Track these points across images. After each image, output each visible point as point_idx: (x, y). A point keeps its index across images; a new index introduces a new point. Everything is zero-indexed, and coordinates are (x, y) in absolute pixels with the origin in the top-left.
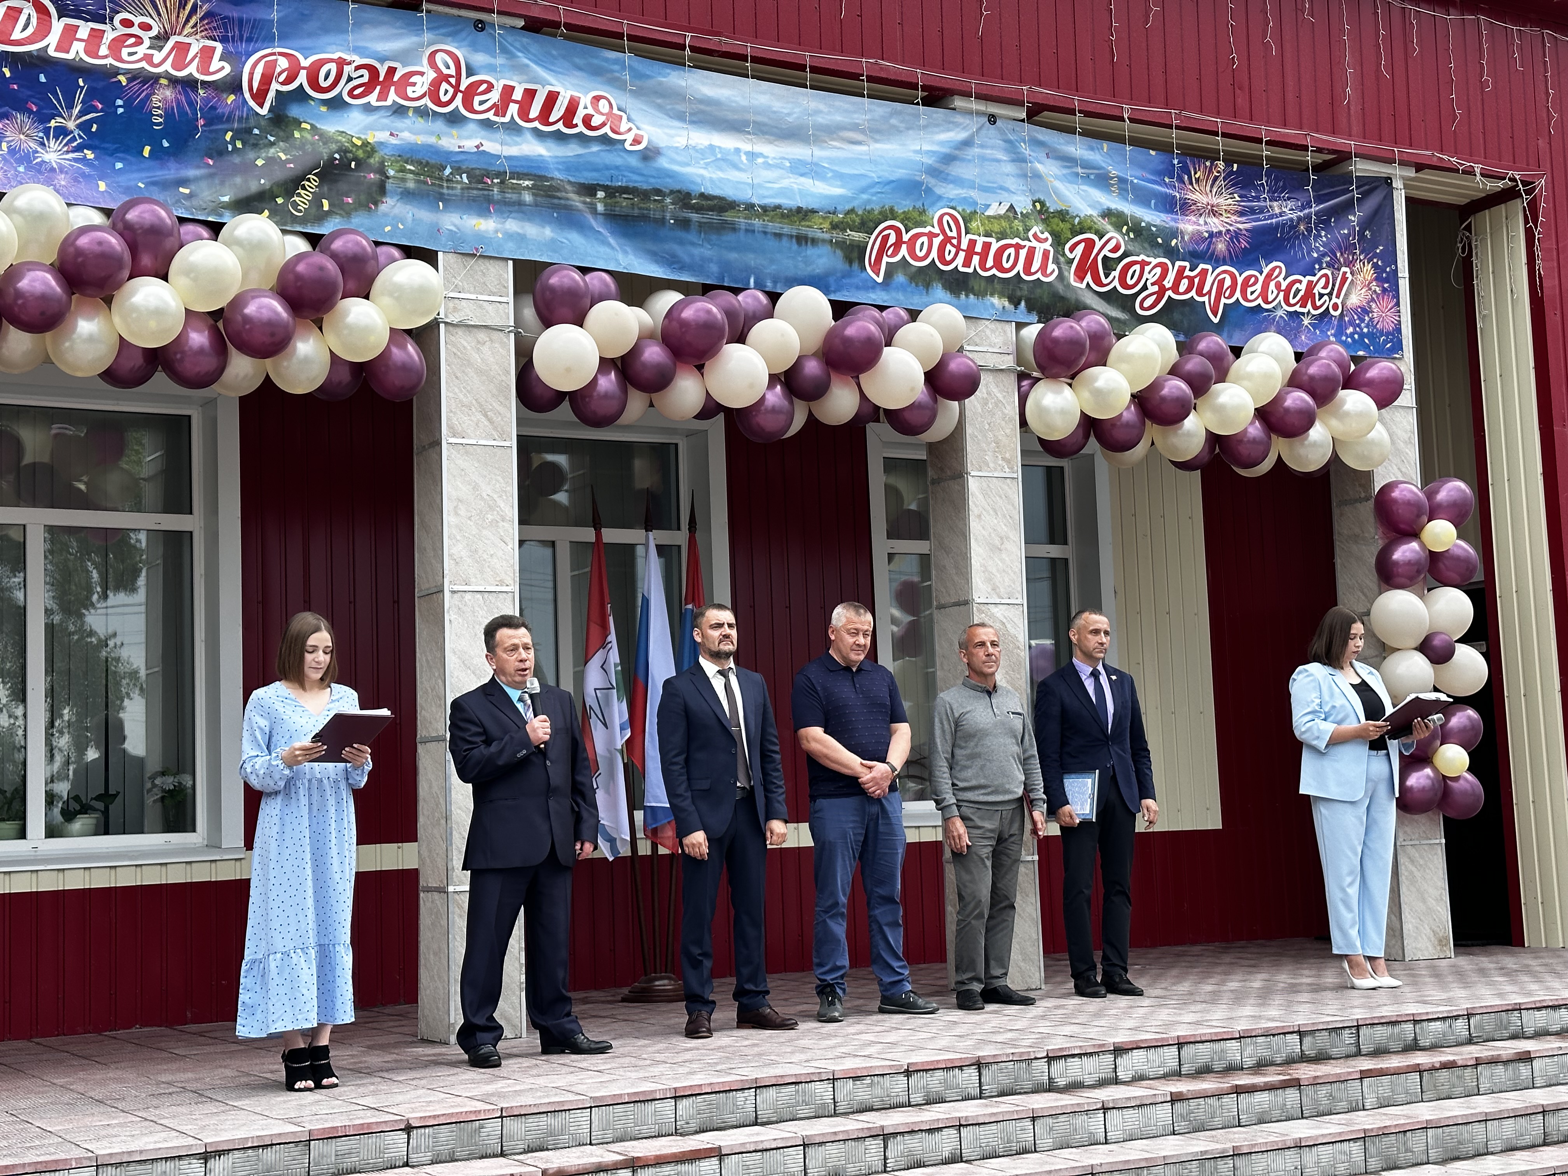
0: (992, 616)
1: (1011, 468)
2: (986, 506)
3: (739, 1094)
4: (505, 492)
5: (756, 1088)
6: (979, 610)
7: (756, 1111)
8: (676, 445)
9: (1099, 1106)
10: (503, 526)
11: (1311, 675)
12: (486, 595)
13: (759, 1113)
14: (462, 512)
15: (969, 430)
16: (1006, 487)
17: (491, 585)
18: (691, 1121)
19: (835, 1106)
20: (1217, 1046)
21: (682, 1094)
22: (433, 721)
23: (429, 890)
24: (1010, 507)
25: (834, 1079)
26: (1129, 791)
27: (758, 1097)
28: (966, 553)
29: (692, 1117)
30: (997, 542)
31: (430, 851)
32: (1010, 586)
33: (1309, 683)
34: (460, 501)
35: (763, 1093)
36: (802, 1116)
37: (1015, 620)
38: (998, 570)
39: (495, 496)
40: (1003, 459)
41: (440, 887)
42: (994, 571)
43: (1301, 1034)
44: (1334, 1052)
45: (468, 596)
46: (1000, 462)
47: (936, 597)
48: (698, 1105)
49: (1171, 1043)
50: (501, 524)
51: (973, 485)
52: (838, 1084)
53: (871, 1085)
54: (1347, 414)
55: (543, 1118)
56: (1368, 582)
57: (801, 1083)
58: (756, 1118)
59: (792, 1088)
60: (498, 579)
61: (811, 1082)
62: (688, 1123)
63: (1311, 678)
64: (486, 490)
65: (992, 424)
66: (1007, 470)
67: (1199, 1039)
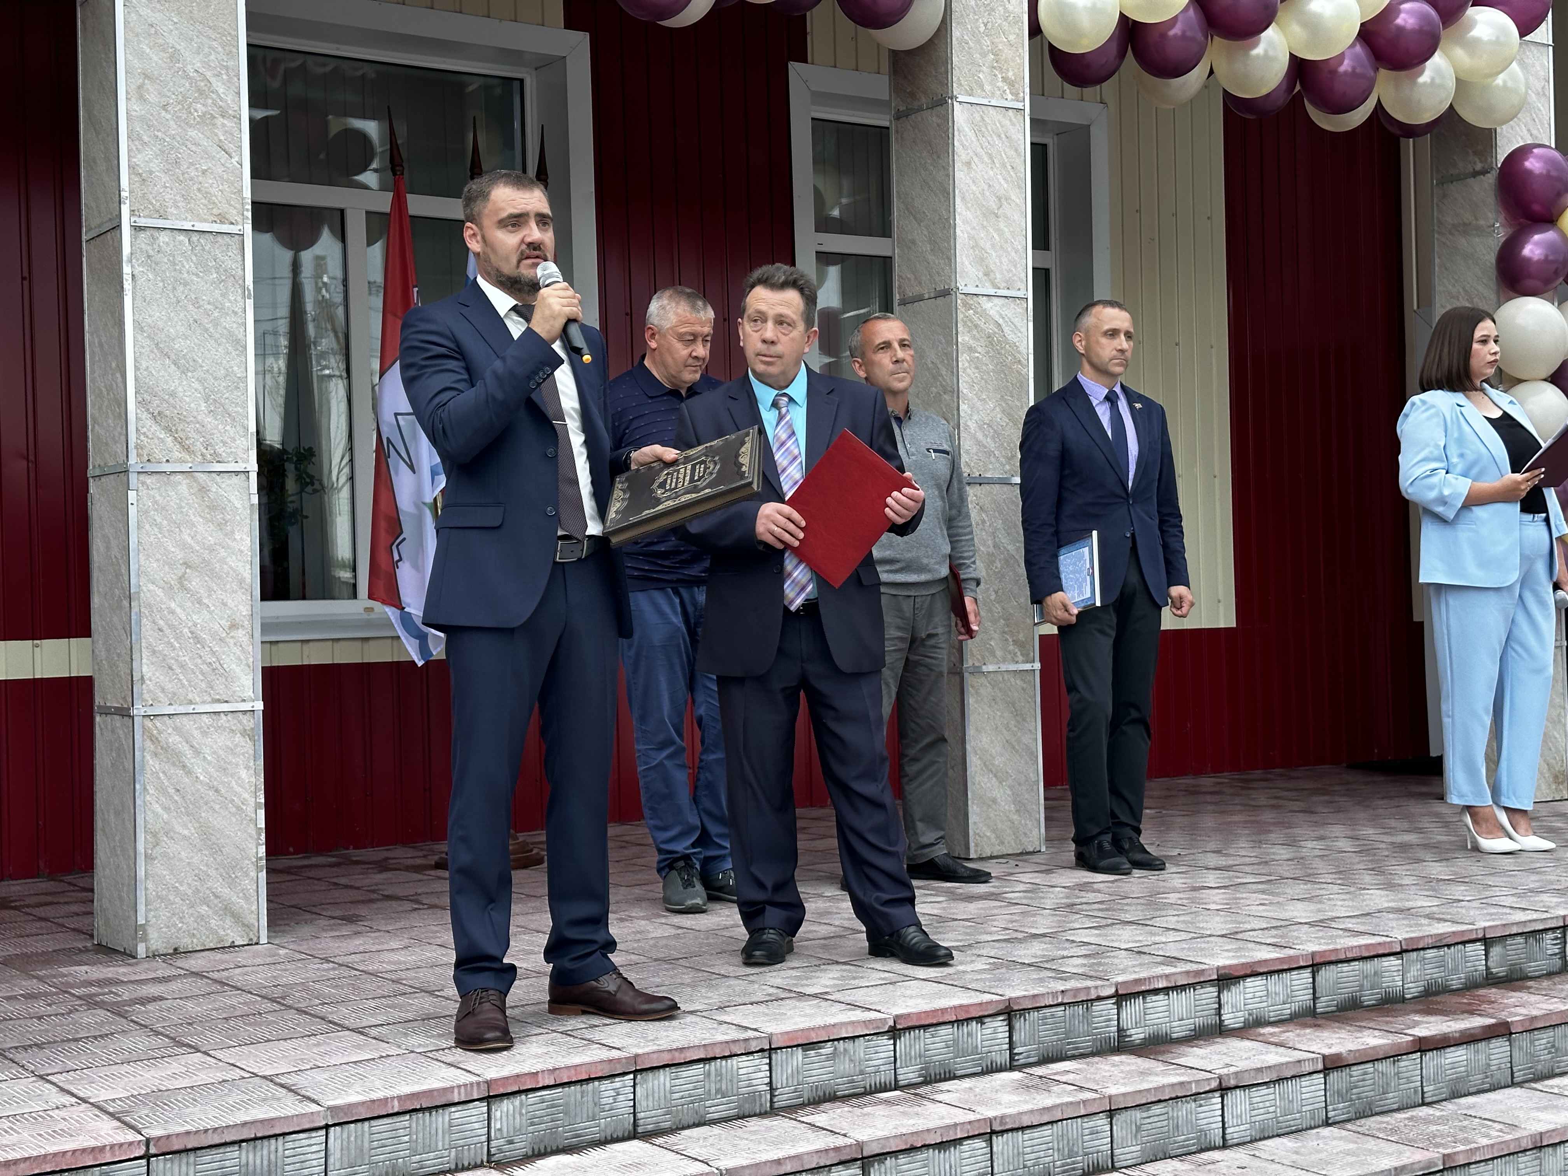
0: (984, 314)
1: (1015, 94)
2: (979, 150)
3: (606, 1085)
4: (227, 68)
5: (635, 1072)
6: (965, 304)
7: (634, 1113)
8: (522, 81)
9: (1214, 1084)
10: (224, 125)
11: (1433, 406)
12: (195, 237)
13: (640, 1115)
14: (153, 97)
15: (956, 33)
16: (1008, 122)
17: (205, 221)
18: (516, 1139)
19: (772, 1096)
20: (1369, 967)
21: (502, 1091)
22: (110, 442)
23: (107, 712)
24: (1012, 153)
25: (771, 1049)
26: (1154, 574)
27: (638, 1089)
28: (948, 220)
29: (518, 1131)
30: (993, 204)
31: (108, 651)
32: (1009, 271)
33: (1428, 419)
34: (146, 76)
35: (645, 1081)
36: (716, 1116)
37: (1016, 320)
38: (993, 246)
39: (208, 74)
40: (1004, 79)
41: (122, 709)
42: (988, 246)
43: (1487, 942)
44: (1532, 967)
45: (163, 237)
46: (1000, 84)
47: (900, 287)
48: (531, 1108)
49: (1302, 964)
50: (220, 121)
51: (960, 115)
52: (777, 1057)
53: (834, 1055)
54: (1477, 41)
55: (233, 1153)
56: (1480, 288)
57: (715, 1058)
58: (635, 1124)
59: (698, 1069)
60: (215, 211)
61: (731, 1056)
62: (511, 1142)
63: (1432, 411)
64: (193, 63)
65: (989, 26)
66: (1010, 97)
67: (1343, 957)
